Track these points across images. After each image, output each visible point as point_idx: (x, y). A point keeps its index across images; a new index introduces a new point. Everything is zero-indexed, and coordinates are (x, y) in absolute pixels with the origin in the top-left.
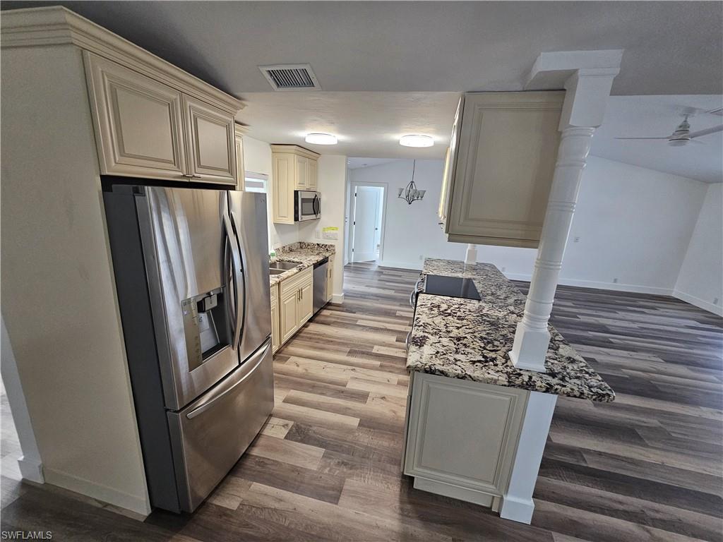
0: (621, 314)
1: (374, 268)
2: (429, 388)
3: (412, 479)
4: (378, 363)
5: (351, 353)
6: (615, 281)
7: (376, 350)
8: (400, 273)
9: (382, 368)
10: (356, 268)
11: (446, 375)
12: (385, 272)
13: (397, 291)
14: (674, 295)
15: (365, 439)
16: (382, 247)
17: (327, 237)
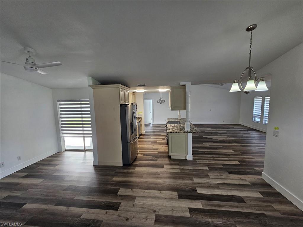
0: (223, 129)
1: (151, 125)
2: (171, 136)
3: (170, 156)
4: (159, 144)
5: (151, 143)
6: (224, 121)
8: (160, 126)
10: (147, 126)
11: (174, 133)
12: (155, 126)
13: (160, 130)
14: (240, 124)
15: (160, 154)
16: (153, 119)
17: (139, 115)
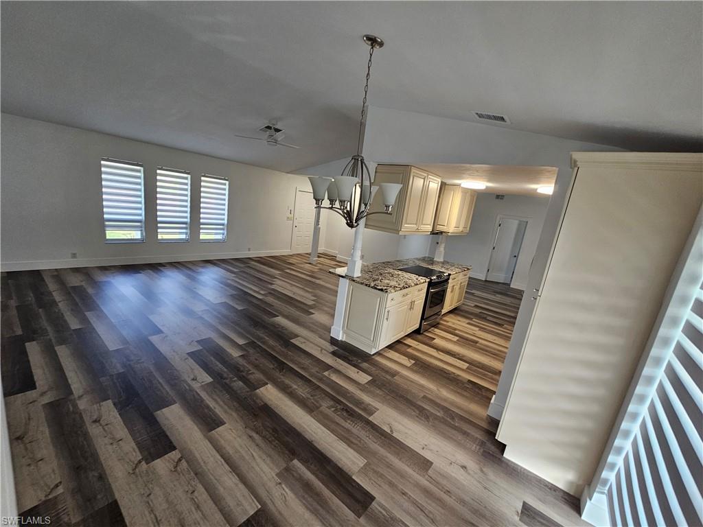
7: (456, 339)
9: (455, 329)
